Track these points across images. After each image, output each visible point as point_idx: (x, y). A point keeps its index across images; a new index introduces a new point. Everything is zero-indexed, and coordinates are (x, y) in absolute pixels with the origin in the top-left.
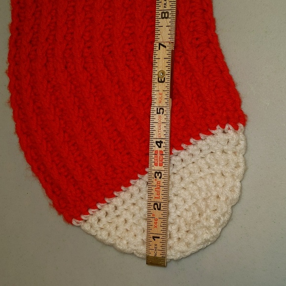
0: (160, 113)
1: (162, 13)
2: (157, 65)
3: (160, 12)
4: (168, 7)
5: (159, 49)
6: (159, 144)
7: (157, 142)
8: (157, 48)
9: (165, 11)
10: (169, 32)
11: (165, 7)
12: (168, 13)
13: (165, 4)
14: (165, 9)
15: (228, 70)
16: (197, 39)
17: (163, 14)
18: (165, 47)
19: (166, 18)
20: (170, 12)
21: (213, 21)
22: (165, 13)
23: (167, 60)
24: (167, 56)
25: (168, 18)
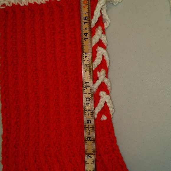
1: (88, 138)
2: (87, 167)
3: (87, 137)
4: (91, 135)
5: (88, 158)
8: (87, 158)
9: (89, 137)
10: (92, 148)
11: (89, 135)
13: (89, 133)
15: (125, 166)
16: (107, 149)
18: (91, 157)
20: (92, 137)
21: (115, 138)
22: (89, 138)
23: (93, 165)
24: (93, 163)
25: (91, 140)
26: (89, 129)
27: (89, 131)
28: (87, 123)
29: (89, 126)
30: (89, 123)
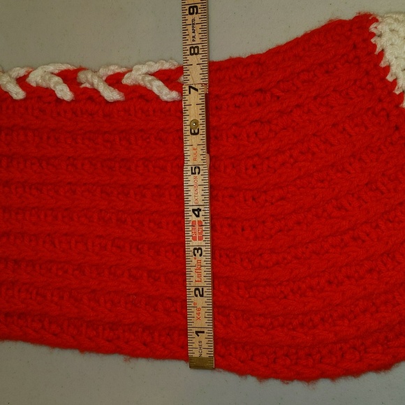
0: (195, 173)
1: (191, 48)
2: (188, 113)
3: (188, 48)
4: (198, 41)
5: (190, 93)
6: (196, 212)
7: (194, 211)
8: (187, 92)
9: (194, 46)
10: (201, 72)
11: (194, 41)
12: (198, 47)
13: (194, 37)
14: (194, 43)
17: (192, 50)
18: (197, 90)
19: (196, 54)
20: (200, 46)
22: (194, 48)
23: (200, 106)
24: (200, 102)
25: (198, 53)
26: (193, 27)
27: (194, 32)
28: (190, 14)
29: (193, 20)
30: (193, 14)
